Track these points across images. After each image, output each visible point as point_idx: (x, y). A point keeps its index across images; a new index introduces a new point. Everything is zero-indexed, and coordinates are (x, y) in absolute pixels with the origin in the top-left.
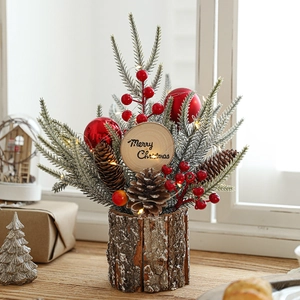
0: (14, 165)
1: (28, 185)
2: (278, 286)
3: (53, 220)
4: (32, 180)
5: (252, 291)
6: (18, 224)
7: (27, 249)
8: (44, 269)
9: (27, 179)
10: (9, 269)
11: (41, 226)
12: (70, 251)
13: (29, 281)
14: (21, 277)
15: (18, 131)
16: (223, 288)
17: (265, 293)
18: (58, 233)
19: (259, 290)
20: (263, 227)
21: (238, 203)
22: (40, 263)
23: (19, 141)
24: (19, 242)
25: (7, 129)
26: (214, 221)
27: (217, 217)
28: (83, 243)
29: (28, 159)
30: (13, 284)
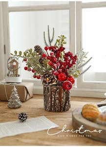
0: (13, 71)
1: (18, 77)
2: (99, 106)
3: (26, 88)
4: (19, 76)
5: (92, 107)
6: (15, 89)
7: (19, 97)
8: (24, 103)
9: (17, 75)
10: (13, 104)
11: (22, 90)
12: (31, 98)
13: (19, 107)
14: (17, 106)
15: (14, 61)
16: (82, 107)
17: (96, 108)
18: (27, 92)
19: (94, 107)
20: (91, 88)
21: (84, 81)
22: (23, 102)
23: (15, 64)
24: (16, 95)
25: (11, 60)
26: (76, 87)
27: (77, 86)
28: (35, 95)
29: (17, 69)
30: (14, 108)
